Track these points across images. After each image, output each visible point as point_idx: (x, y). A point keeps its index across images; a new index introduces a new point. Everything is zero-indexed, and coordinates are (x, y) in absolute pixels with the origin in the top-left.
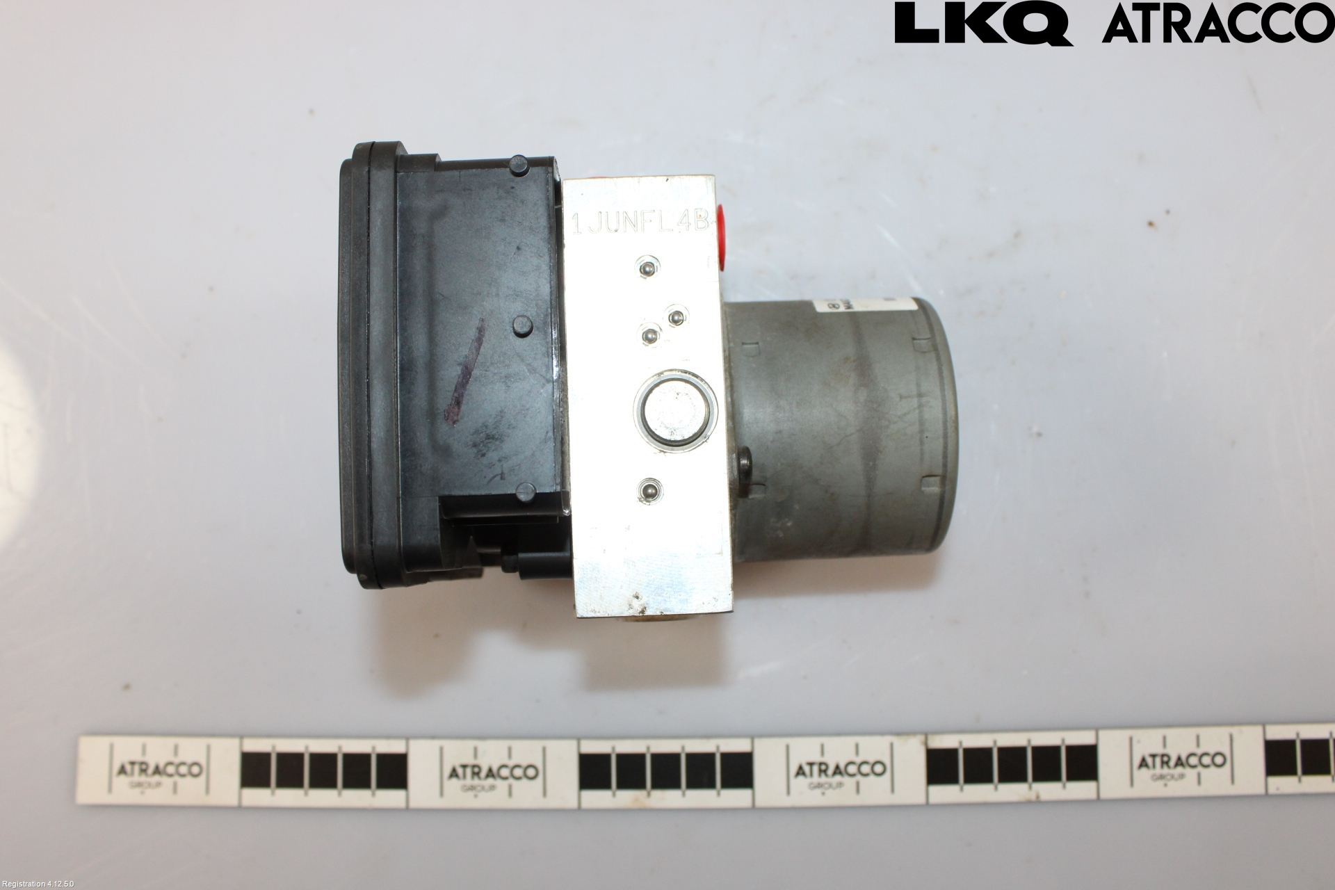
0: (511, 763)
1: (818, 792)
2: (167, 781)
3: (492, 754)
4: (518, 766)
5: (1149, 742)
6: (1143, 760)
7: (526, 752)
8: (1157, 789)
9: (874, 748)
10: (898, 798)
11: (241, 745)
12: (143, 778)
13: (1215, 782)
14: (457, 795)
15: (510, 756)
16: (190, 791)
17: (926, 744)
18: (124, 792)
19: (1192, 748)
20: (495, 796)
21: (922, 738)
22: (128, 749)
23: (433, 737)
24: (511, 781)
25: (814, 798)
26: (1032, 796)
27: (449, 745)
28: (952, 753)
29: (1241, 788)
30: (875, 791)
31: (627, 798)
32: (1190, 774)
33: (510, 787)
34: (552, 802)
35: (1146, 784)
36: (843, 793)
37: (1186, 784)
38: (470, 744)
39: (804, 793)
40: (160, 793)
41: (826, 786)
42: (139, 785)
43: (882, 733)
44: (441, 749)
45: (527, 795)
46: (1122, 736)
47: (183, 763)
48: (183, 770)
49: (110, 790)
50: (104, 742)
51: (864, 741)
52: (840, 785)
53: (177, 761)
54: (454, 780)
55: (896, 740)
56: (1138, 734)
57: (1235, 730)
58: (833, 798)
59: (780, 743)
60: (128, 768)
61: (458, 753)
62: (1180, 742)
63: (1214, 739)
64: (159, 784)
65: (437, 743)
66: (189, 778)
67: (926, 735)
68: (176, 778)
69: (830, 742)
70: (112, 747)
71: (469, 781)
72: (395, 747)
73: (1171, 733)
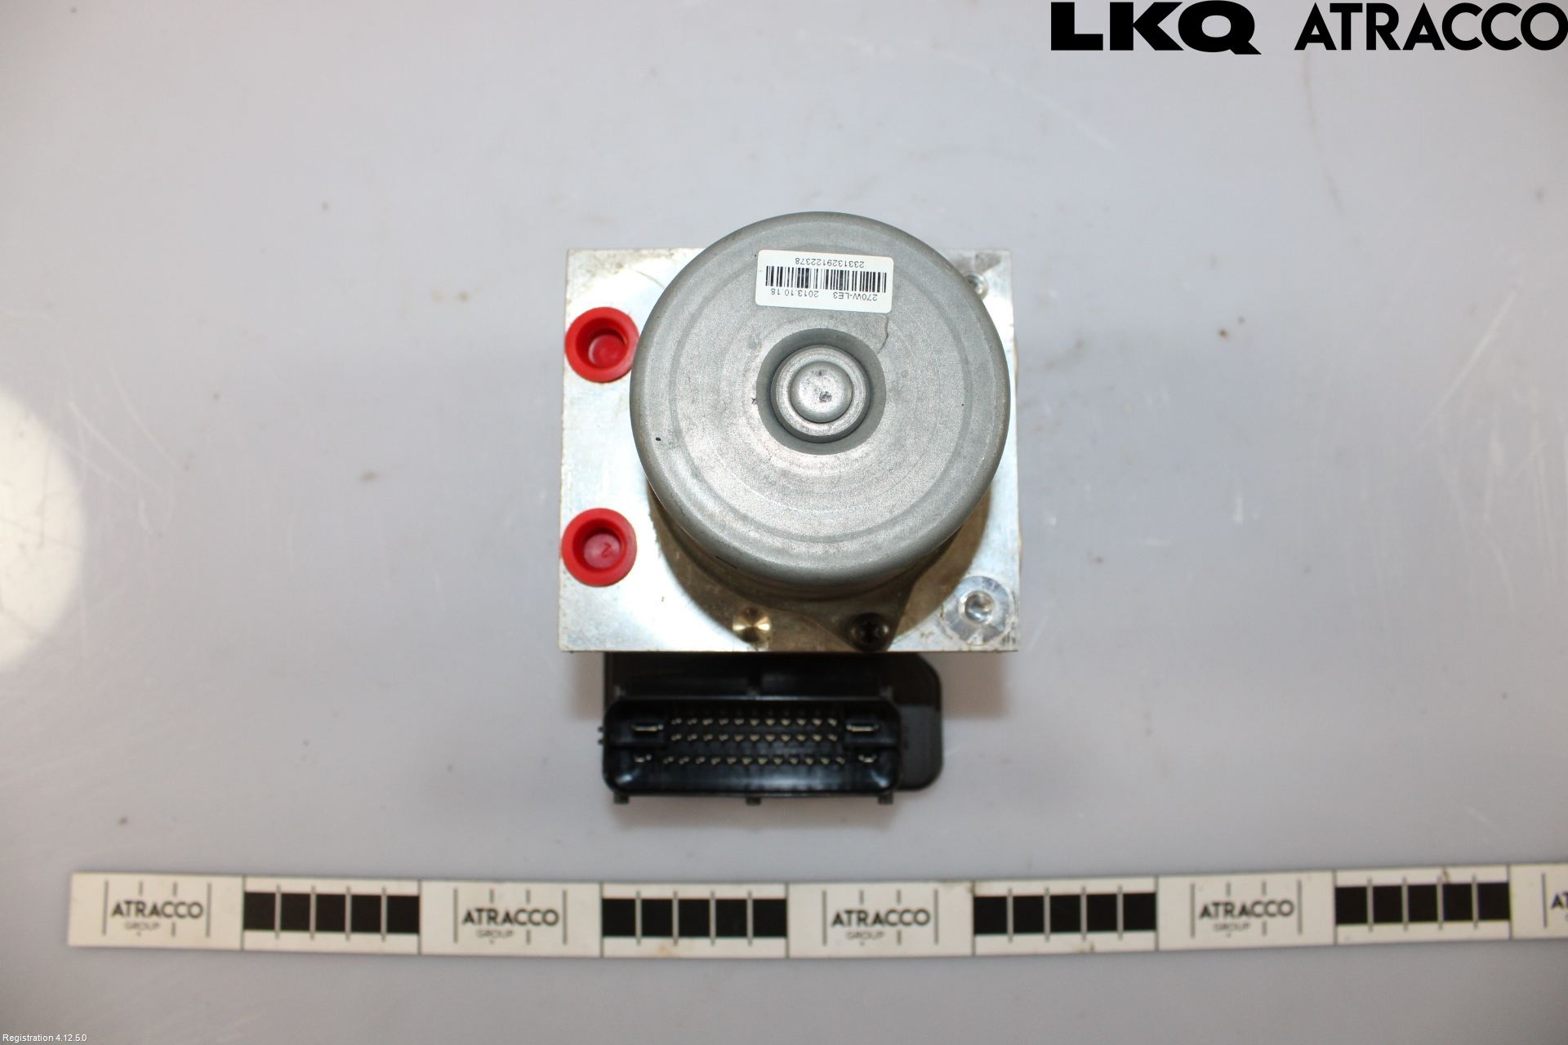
0: (530, 907)
1: (856, 941)
2: (165, 922)
3: (509, 897)
4: (537, 911)
5: (1212, 889)
7: (545, 896)
8: (1220, 940)
9: (917, 895)
10: (943, 949)
11: (244, 884)
12: (140, 919)
13: (1281, 931)
14: (471, 941)
15: (528, 899)
16: (189, 933)
17: (972, 890)
18: (119, 933)
19: (1257, 896)
20: (513, 942)
21: (966, 885)
22: (124, 887)
23: (447, 879)
24: (530, 926)
25: (853, 948)
26: (1086, 947)
27: (464, 888)
28: (1001, 901)
29: (1309, 937)
30: (918, 941)
31: (653, 945)
32: (1255, 923)
33: (528, 934)
34: (573, 949)
35: (1208, 935)
36: (884, 943)
37: (1250, 934)
38: (485, 887)
39: (841, 943)
40: (157, 935)
41: (866, 935)
42: (136, 926)
43: (925, 879)
44: (456, 892)
45: (546, 941)
46: (1183, 883)
47: (183, 903)
48: (183, 910)
49: (104, 931)
50: (98, 879)
51: (908, 889)
52: (880, 934)
53: (176, 900)
54: (469, 925)
55: (940, 887)
56: (1200, 881)
57: (1303, 877)
58: (873, 948)
59: (817, 889)
60: (124, 907)
61: (474, 895)
62: (1245, 890)
63: (1281, 886)
64: (156, 925)
65: (452, 885)
66: (189, 920)
67: (973, 881)
68: (175, 919)
69: (870, 889)
70: (107, 884)
71: (485, 926)
72: (407, 889)
73: (1236, 880)
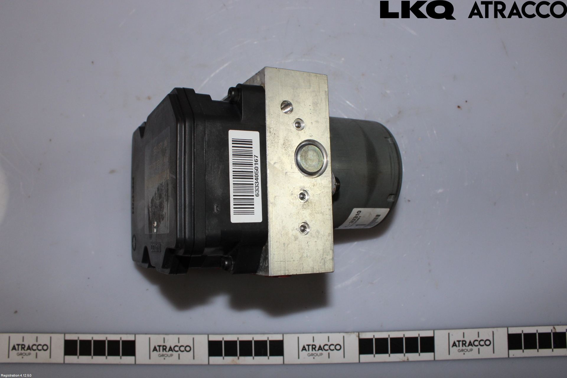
0: (180, 345)
1: (312, 357)
2: (33, 353)
3: (171, 341)
4: (182, 346)
6: (454, 343)
8: (461, 356)
10: (347, 360)
11: (65, 337)
12: (23, 352)
14: (156, 358)
15: (179, 342)
17: (359, 337)
19: (476, 338)
20: (173, 359)
23: (146, 334)
24: (180, 352)
25: (310, 360)
26: (405, 359)
27: (153, 337)
30: (336, 357)
31: (229, 360)
32: (475, 349)
33: (179, 355)
34: (197, 361)
36: (322, 358)
37: (472, 354)
38: (162, 337)
39: (306, 358)
41: (315, 355)
42: (21, 354)
43: (340, 332)
44: (150, 339)
46: (445, 332)
47: (40, 345)
48: (40, 348)
49: (8, 356)
50: (6, 336)
51: (332, 336)
52: (321, 354)
53: (37, 344)
54: (155, 352)
55: (346, 335)
56: (452, 332)
57: (495, 330)
58: (318, 360)
59: (295, 336)
60: (16, 347)
61: (157, 340)
63: (485, 334)
64: (29, 354)
65: (148, 336)
66: (42, 351)
67: (359, 333)
68: (37, 351)
69: (317, 336)
70: (9, 338)
71: (161, 352)
72: (130, 338)
73: (467, 331)
